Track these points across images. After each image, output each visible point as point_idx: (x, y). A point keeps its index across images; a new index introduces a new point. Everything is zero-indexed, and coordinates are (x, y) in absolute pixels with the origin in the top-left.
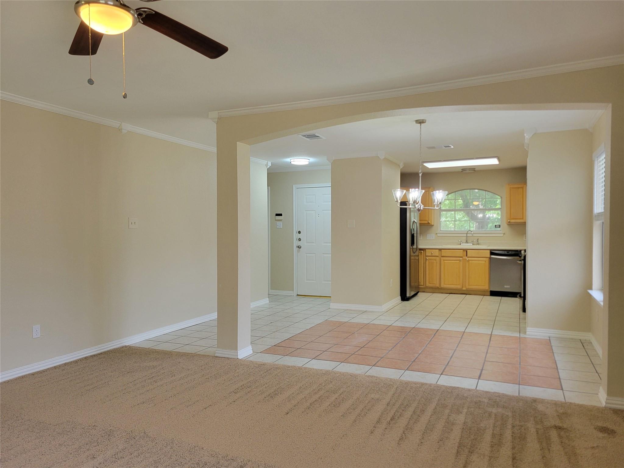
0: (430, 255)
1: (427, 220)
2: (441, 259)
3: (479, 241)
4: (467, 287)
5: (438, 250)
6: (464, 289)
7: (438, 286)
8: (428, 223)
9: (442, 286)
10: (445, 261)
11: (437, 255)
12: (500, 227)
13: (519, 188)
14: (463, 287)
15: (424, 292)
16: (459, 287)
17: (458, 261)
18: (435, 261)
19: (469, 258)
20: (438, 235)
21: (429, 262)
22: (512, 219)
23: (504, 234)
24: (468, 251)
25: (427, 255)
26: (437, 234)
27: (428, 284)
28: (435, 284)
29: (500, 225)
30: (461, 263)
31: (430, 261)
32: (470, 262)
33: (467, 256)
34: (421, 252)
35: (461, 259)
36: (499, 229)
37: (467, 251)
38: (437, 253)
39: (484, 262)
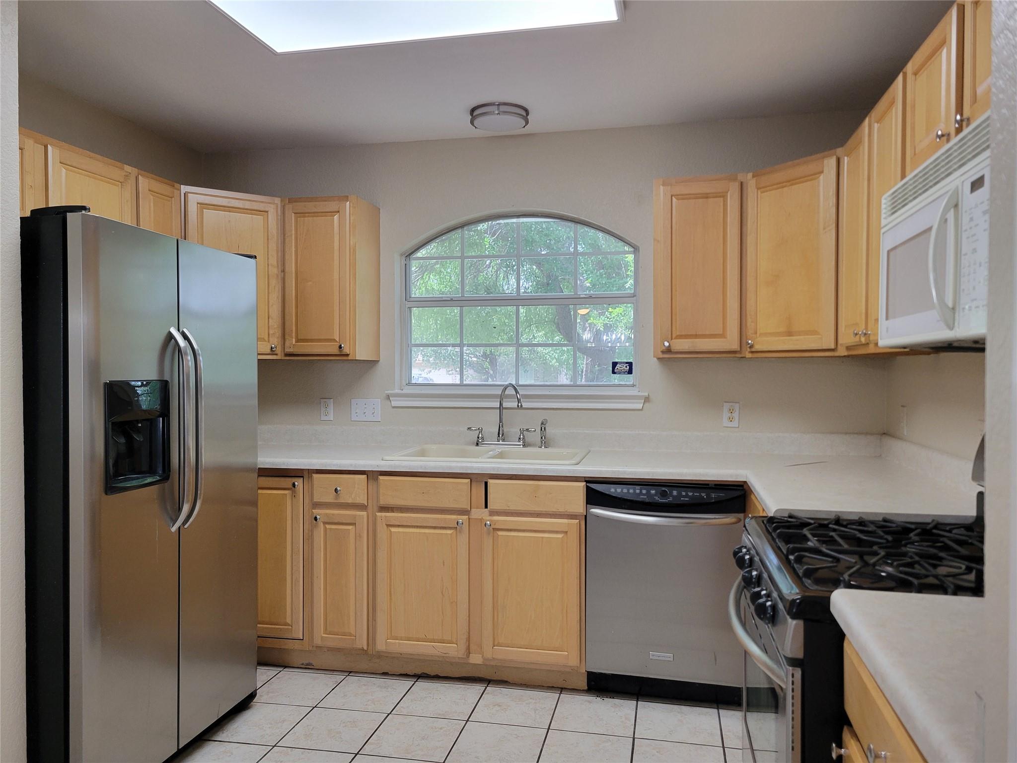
0: (330, 498)
1: (334, 340)
2: (375, 517)
3: (550, 430)
4: (489, 655)
5: (365, 476)
6: (476, 659)
7: (362, 643)
8: (342, 355)
9: (381, 646)
10: (393, 529)
11: (362, 499)
12: (630, 372)
13: (706, 196)
14: (468, 652)
15: (308, 667)
16: (454, 650)
17: (450, 528)
18: (350, 527)
19: (496, 518)
20: (394, 404)
21: (325, 530)
22: (680, 337)
23: (647, 400)
24: (491, 482)
25: (316, 499)
26: (388, 397)
27: (320, 636)
28: (350, 635)
29: (630, 364)
30: (463, 538)
31: (328, 526)
32: (500, 533)
33: (486, 507)
34: (294, 485)
35: (462, 519)
36: (629, 379)
37: (486, 483)
38: (356, 491)
39: (560, 536)
